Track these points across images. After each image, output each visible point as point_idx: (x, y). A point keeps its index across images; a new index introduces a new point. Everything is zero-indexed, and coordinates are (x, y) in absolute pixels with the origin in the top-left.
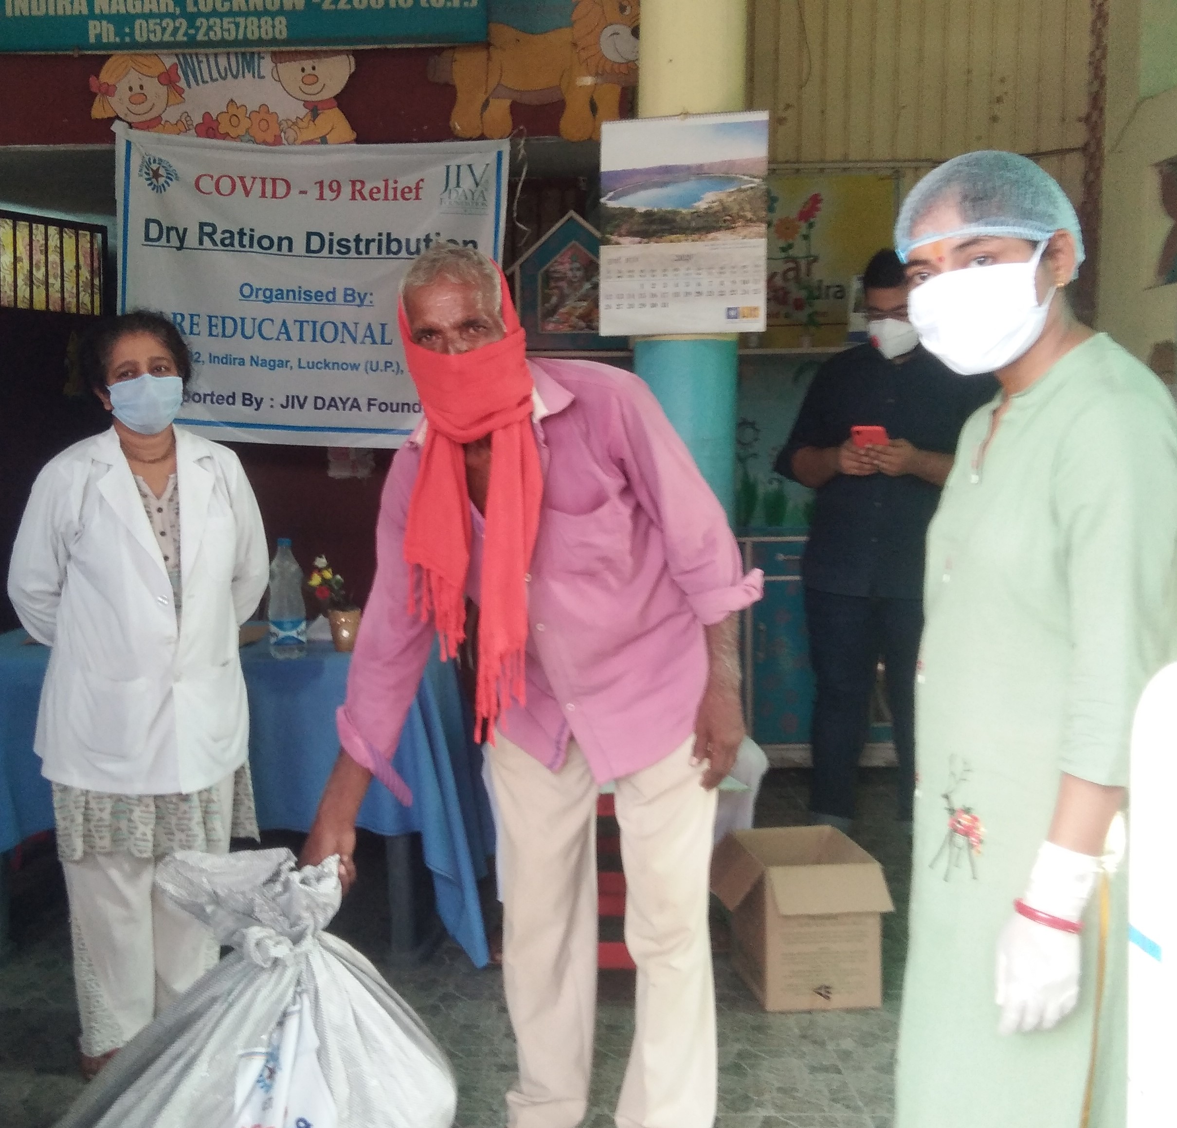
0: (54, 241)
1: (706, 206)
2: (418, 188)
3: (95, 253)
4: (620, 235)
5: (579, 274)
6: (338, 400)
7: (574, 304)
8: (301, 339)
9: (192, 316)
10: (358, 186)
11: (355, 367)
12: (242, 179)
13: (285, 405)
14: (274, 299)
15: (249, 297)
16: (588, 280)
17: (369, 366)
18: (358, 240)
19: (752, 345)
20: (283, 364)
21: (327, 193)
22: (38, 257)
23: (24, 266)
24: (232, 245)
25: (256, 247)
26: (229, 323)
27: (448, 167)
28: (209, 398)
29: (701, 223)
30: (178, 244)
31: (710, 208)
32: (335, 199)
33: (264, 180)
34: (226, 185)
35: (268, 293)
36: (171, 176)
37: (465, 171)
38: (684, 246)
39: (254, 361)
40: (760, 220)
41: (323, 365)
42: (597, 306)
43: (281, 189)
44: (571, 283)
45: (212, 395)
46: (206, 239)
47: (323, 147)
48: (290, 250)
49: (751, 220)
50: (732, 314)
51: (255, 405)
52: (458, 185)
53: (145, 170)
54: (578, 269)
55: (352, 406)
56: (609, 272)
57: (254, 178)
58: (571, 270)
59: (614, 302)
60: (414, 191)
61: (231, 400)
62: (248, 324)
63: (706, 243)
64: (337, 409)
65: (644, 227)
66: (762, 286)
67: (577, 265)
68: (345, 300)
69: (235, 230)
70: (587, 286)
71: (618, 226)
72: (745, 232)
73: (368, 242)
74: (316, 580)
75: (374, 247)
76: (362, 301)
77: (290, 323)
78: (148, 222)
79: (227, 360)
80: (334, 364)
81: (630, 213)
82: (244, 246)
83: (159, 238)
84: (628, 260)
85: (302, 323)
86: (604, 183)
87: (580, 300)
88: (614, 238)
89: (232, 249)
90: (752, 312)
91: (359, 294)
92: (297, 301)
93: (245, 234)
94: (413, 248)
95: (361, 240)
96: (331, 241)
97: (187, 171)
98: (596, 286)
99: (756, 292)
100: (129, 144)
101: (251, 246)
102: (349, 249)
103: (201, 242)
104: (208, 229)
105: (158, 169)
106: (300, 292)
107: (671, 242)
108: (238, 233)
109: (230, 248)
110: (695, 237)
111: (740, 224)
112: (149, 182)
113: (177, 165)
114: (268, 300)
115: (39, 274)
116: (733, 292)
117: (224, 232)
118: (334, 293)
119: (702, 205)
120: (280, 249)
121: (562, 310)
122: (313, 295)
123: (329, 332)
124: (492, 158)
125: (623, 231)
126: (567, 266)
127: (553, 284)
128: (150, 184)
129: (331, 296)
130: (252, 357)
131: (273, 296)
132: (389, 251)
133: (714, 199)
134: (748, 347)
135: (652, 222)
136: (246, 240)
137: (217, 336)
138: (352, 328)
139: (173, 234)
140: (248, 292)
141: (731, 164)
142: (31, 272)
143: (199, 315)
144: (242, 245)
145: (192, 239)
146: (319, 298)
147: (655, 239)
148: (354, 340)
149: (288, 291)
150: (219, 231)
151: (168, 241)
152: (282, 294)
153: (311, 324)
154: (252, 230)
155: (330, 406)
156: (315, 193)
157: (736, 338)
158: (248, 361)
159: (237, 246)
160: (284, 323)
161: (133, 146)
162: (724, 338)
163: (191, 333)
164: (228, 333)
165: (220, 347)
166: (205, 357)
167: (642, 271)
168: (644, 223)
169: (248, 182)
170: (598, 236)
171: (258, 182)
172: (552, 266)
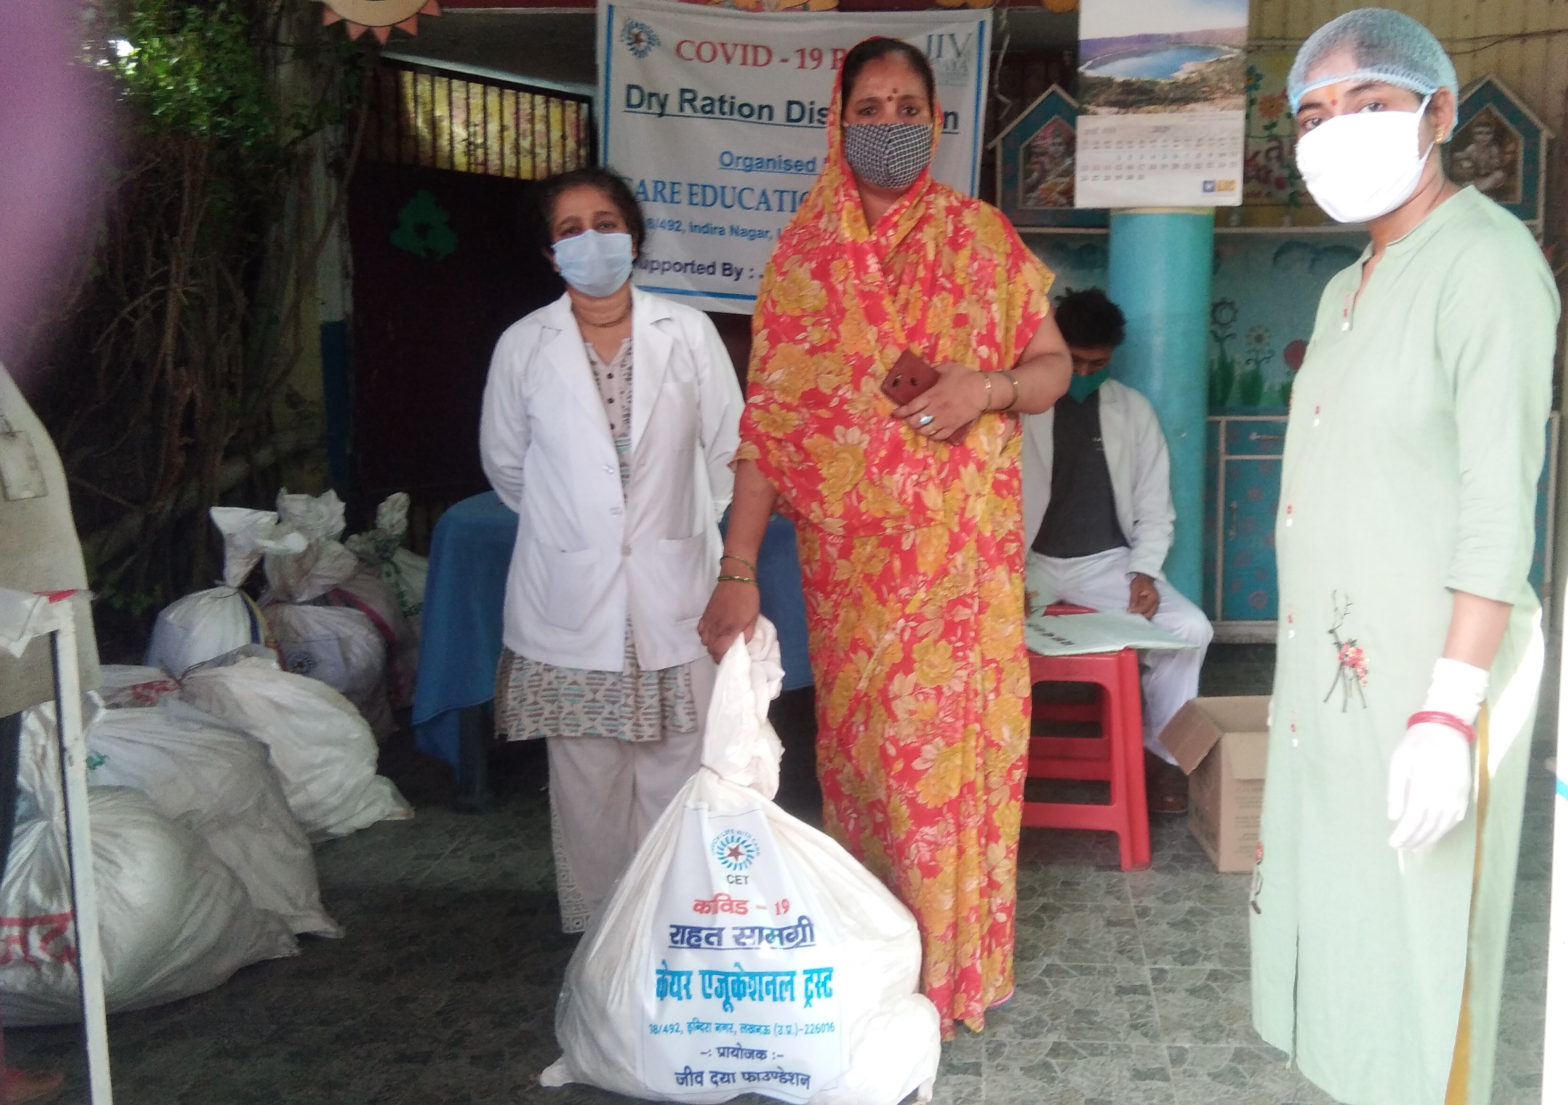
0: (540, 111)
1: (1184, 76)
3: (582, 123)
4: (1098, 105)
5: (1061, 149)
7: (1055, 180)
8: (781, 209)
9: (673, 184)
12: (723, 45)
14: (754, 168)
15: (729, 165)
16: (1069, 155)
20: (763, 234)
21: (808, 61)
22: (525, 126)
23: (510, 134)
24: (712, 111)
25: (736, 116)
26: (709, 192)
27: (928, 36)
28: (689, 268)
29: (1179, 94)
30: (658, 111)
31: (1188, 79)
32: (814, 66)
33: (745, 47)
34: (706, 51)
35: (748, 162)
36: (653, 40)
37: (946, 40)
38: (1161, 117)
39: (734, 230)
40: (1238, 92)
43: (762, 57)
44: (1052, 158)
45: (692, 264)
46: (687, 106)
47: (805, 14)
48: (771, 117)
49: (1228, 92)
50: (1209, 187)
51: (734, 276)
52: (938, 54)
53: (627, 35)
54: (1060, 144)
56: (1086, 143)
57: (736, 45)
58: (1053, 145)
59: (1090, 174)
61: (711, 270)
62: (728, 192)
63: (1184, 114)
65: (1122, 97)
66: (1239, 159)
67: (1059, 140)
69: (716, 97)
70: (1068, 161)
71: (1095, 96)
72: (1225, 103)
77: (769, 193)
78: (630, 87)
79: (707, 229)
81: (1108, 83)
82: (725, 114)
83: (641, 104)
84: (1105, 131)
85: (782, 192)
86: (1083, 51)
87: (1060, 176)
88: (1091, 108)
89: (713, 116)
90: (1228, 186)
92: (777, 170)
93: (726, 102)
96: (812, 110)
97: (669, 36)
99: (1233, 164)
100: (609, 9)
101: (732, 114)
103: (682, 109)
104: (688, 96)
105: (640, 33)
106: (780, 161)
107: (1149, 112)
108: (719, 100)
109: (709, 115)
110: (1174, 107)
111: (1218, 95)
112: (630, 47)
113: (660, 31)
114: (748, 169)
115: (525, 143)
116: (1210, 165)
117: (705, 99)
118: (813, 162)
119: (1180, 76)
120: (760, 117)
121: (1043, 186)
122: (793, 164)
124: (974, 28)
125: (1101, 101)
126: (1049, 141)
127: (1034, 159)
128: (632, 49)
129: (810, 166)
130: (732, 228)
131: (754, 164)
133: (1193, 69)
134: (1228, 226)
135: (1130, 92)
136: (726, 108)
137: (697, 204)
139: (654, 100)
140: (728, 161)
141: (1211, 34)
142: (517, 140)
143: (679, 184)
144: (722, 112)
145: (672, 105)
146: (799, 168)
147: (1133, 109)
149: (768, 160)
150: (700, 97)
151: (650, 108)
152: (762, 163)
153: (791, 193)
154: (733, 98)
156: (795, 61)
157: (1212, 213)
158: (727, 230)
159: (717, 114)
160: (764, 193)
161: (615, 14)
162: (1202, 212)
163: (672, 202)
164: (709, 202)
165: (700, 216)
166: (685, 226)
167: (1119, 142)
168: (1121, 93)
169: (730, 49)
170: (1075, 106)
171: (740, 49)
172: (1033, 140)
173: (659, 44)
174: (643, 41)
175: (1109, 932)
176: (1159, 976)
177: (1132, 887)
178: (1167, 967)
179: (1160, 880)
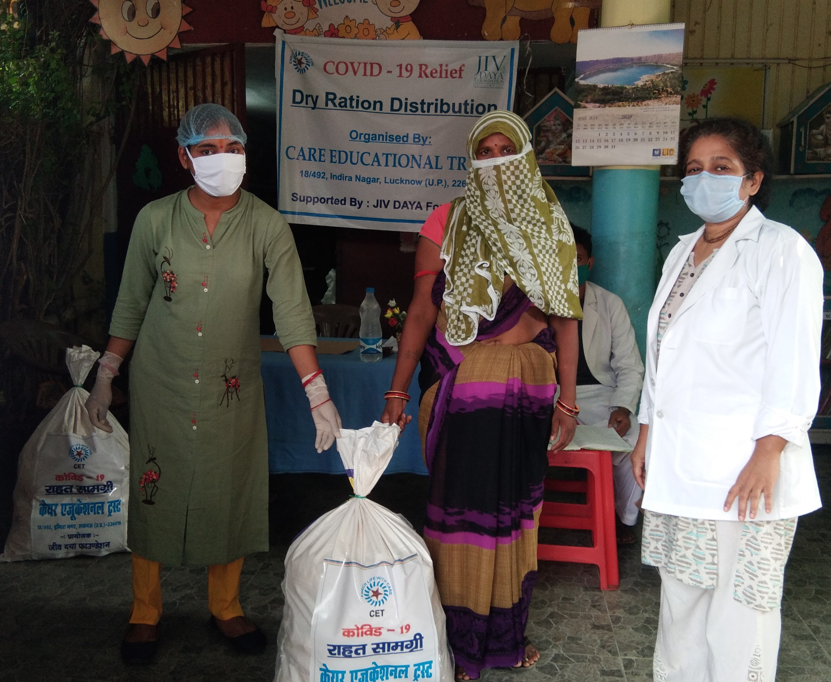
1: (642, 84)
2: (461, 70)
4: (587, 102)
5: (560, 128)
6: (408, 203)
8: (387, 165)
9: (320, 150)
10: (424, 68)
11: (419, 182)
12: (352, 64)
13: (376, 205)
14: (371, 140)
15: (355, 138)
16: (565, 131)
17: (427, 182)
18: (423, 103)
19: (668, 174)
20: (375, 180)
21: (405, 73)
24: (345, 106)
25: (360, 108)
26: (343, 155)
27: (480, 57)
28: (330, 201)
29: (638, 94)
30: (313, 106)
31: (646, 84)
32: (408, 77)
33: (365, 64)
34: (342, 68)
35: (367, 137)
36: (310, 63)
37: (490, 59)
38: (628, 109)
39: (358, 178)
40: (677, 93)
41: (399, 181)
42: (570, 148)
43: (376, 70)
44: (554, 133)
45: (332, 198)
46: (329, 102)
48: (381, 109)
49: (671, 93)
51: (358, 205)
52: (486, 69)
53: (293, 59)
54: (559, 125)
55: (417, 207)
56: (579, 125)
57: (360, 63)
58: (554, 125)
59: (581, 145)
60: (458, 72)
61: (343, 202)
62: (355, 155)
63: (641, 107)
64: (408, 208)
65: (602, 97)
66: (676, 135)
67: (558, 122)
68: (414, 141)
69: (348, 97)
70: (564, 135)
71: (586, 96)
72: (667, 100)
73: (429, 105)
74: (389, 314)
75: (432, 107)
76: (424, 141)
77: (380, 155)
78: (295, 91)
79: (341, 177)
80: (406, 180)
81: (594, 88)
82: (353, 107)
83: (301, 101)
84: (591, 118)
85: (387, 154)
86: (579, 68)
87: (559, 144)
88: (583, 104)
89: (346, 109)
90: (670, 152)
91: (423, 137)
92: (385, 141)
93: (354, 100)
94: (457, 109)
95: (425, 103)
96: (406, 103)
97: (319, 59)
98: (570, 136)
99: (672, 139)
100: (284, 43)
101: (357, 107)
102: (417, 109)
104: (331, 97)
105: (301, 58)
106: (386, 136)
107: (619, 106)
108: (349, 99)
109: (344, 108)
110: (635, 103)
111: (663, 95)
112: (296, 67)
113: (313, 56)
114: (367, 141)
116: (657, 139)
117: (340, 99)
118: (407, 137)
119: (640, 83)
120: (374, 108)
121: (548, 150)
122: (394, 138)
123: (404, 161)
124: (508, 51)
125: (589, 100)
126: (552, 123)
127: (542, 134)
128: (296, 69)
129: (405, 139)
130: (356, 176)
131: (370, 138)
132: (442, 111)
133: (647, 79)
134: (665, 176)
135: (607, 94)
136: (354, 104)
137: (336, 162)
138: (418, 158)
139: (310, 99)
140: (355, 136)
141: (660, 56)
143: (324, 150)
144: (352, 106)
145: (321, 102)
146: (398, 140)
147: (609, 104)
148: (419, 166)
149: (379, 135)
150: (338, 97)
151: (307, 103)
152: (376, 137)
153: (393, 156)
154: (358, 97)
155: (403, 206)
156: (397, 71)
157: (659, 169)
158: (354, 178)
159: (349, 108)
160: (376, 155)
161: (286, 46)
162: (651, 169)
163: (320, 160)
164: (342, 161)
165: (337, 169)
166: (328, 175)
167: (600, 125)
168: (602, 94)
169: (356, 65)
170: (572, 103)
171: (362, 65)
172: (542, 122)
173: (313, 64)
174: (304, 63)
176: (628, 664)
177: (609, 603)
178: (634, 658)
179: (626, 598)
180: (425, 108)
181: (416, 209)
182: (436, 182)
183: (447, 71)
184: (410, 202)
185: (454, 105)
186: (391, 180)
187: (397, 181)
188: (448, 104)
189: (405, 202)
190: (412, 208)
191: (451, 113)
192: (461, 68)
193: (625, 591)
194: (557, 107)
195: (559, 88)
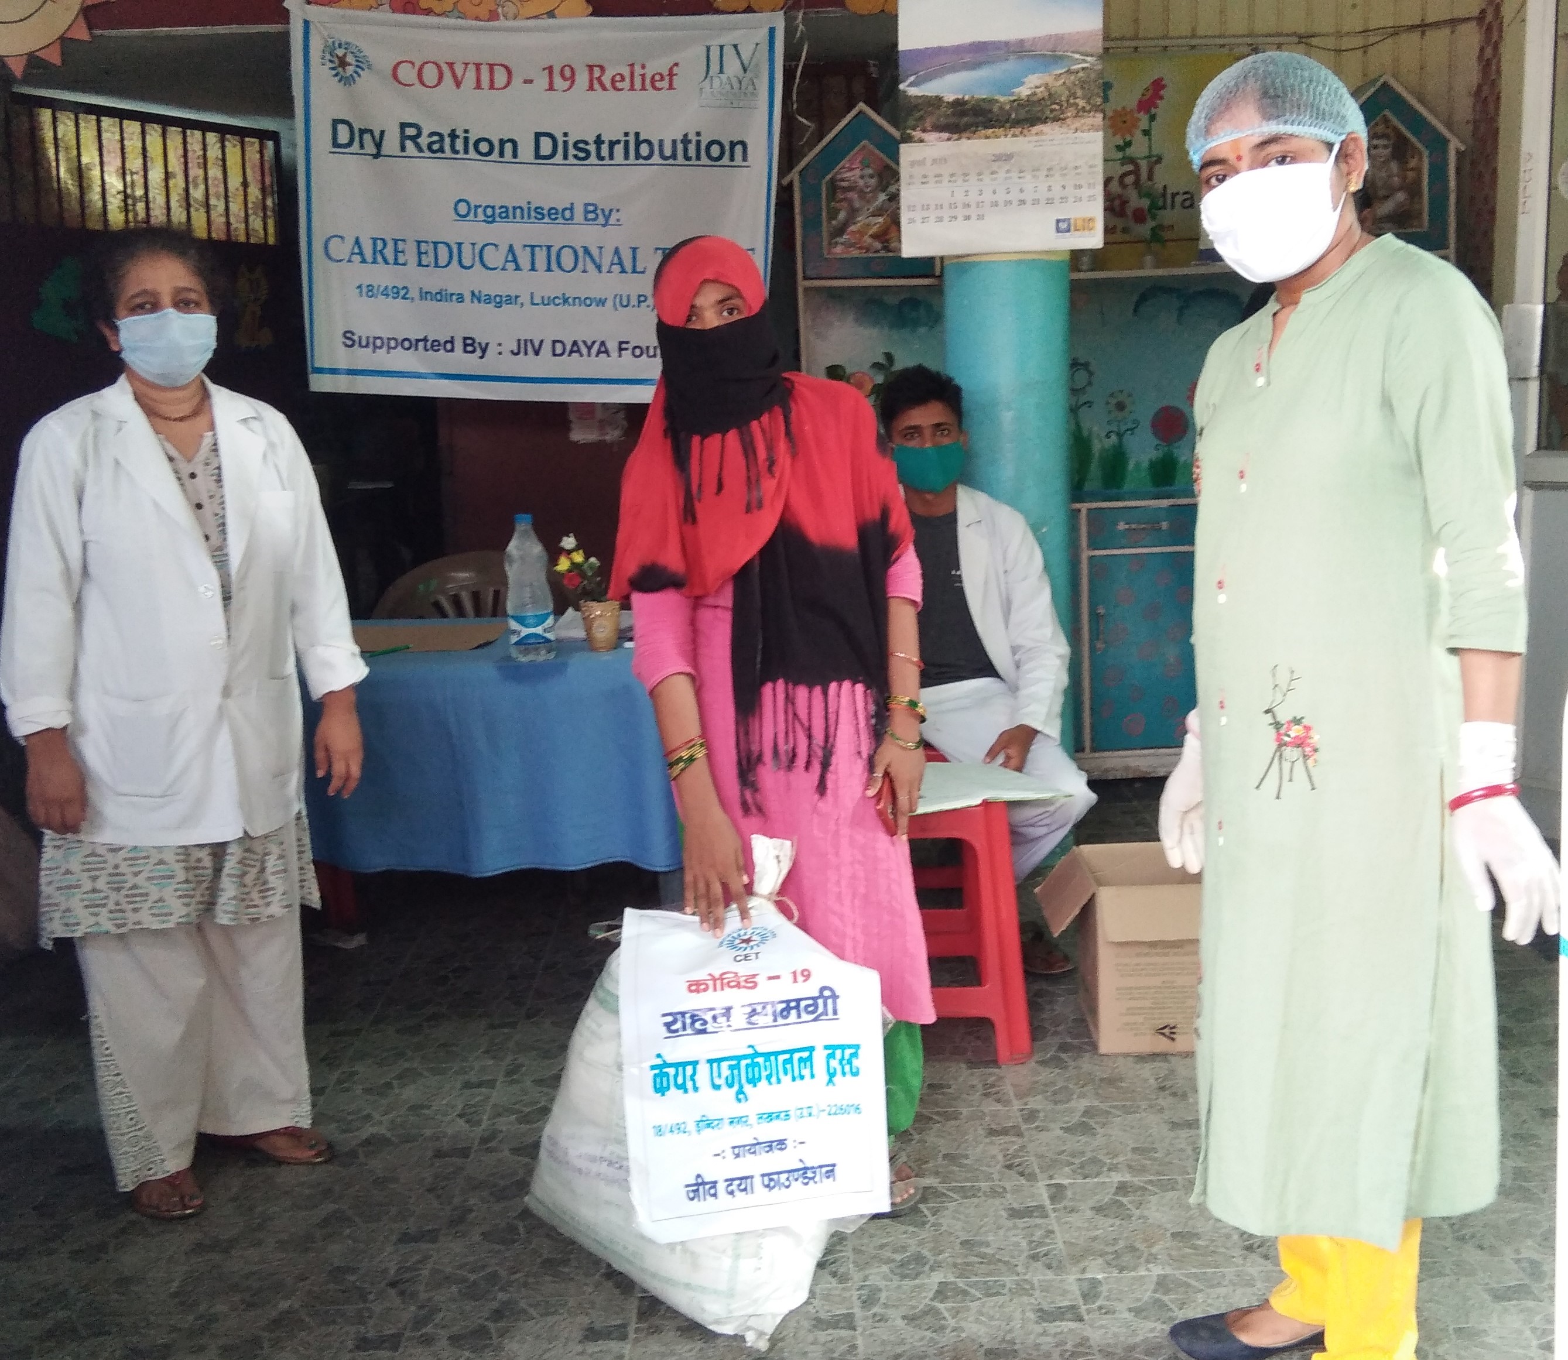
0: (213, 152)
1: (1029, 93)
2: (671, 75)
3: (267, 165)
4: (924, 131)
5: (872, 182)
6: (581, 344)
7: (867, 221)
8: (533, 269)
9: (396, 241)
10: (597, 73)
11: (602, 302)
12: (451, 65)
13: (516, 351)
14: (498, 219)
15: (465, 216)
17: (618, 300)
18: (599, 141)
19: (1084, 267)
20: (511, 300)
21: (558, 81)
22: (195, 172)
23: (178, 183)
24: (441, 150)
25: (472, 154)
26: (443, 251)
27: (708, 49)
28: (421, 344)
29: (1022, 114)
30: (374, 151)
31: (1034, 94)
32: (569, 89)
33: (478, 66)
34: (430, 74)
35: (489, 211)
36: (362, 64)
37: (729, 51)
38: (1004, 143)
39: (476, 297)
40: (1097, 109)
41: (561, 301)
42: (896, 222)
43: (501, 77)
44: (862, 194)
45: (425, 340)
46: (409, 144)
47: (550, 21)
48: (515, 156)
49: (1083, 109)
50: (1063, 227)
51: (479, 353)
52: (721, 72)
53: (328, 57)
54: (871, 176)
55: (599, 352)
56: (911, 177)
57: (466, 64)
58: (862, 177)
59: (918, 215)
60: (667, 78)
61: (449, 346)
62: (467, 250)
63: (1030, 138)
64: (581, 356)
65: (953, 120)
66: (1099, 191)
67: (870, 171)
68: (586, 219)
69: (446, 132)
70: (882, 197)
71: (922, 119)
72: (1078, 123)
73: (612, 144)
74: (563, 565)
75: (619, 149)
76: (607, 220)
77: (518, 249)
78: (336, 122)
79: (441, 296)
80: (575, 298)
81: (936, 102)
82: (457, 152)
83: (350, 144)
84: (934, 161)
85: (533, 247)
86: (903, 64)
87: (874, 215)
88: (917, 134)
89: (443, 155)
90: (1087, 224)
91: (603, 210)
92: (525, 220)
93: (458, 137)
94: (668, 152)
95: (603, 142)
96: (565, 143)
97: (382, 58)
98: (894, 198)
99: (1091, 198)
100: (306, 23)
101: (466, 152)
102: (588, 153)
103: (403, 148)
104: (411, 132)
105: (345, 55)
106: (529, 208)
107: (987, 137)
108: (449, 135)
109: (439, 155)
110: (1017, 131)
111: (1069, 114)
112: (334, 72)
113: (370, 51)
114: (490, 220)
115: (197, 194)
116: (1064, 199)
117: (432, 134)
118: (571, 209)
119: (1024, 92)
120: (502, 154)
121: (853, 228)
122: (545, 212)
123: (567, 259)
124: (763, 34)
125: (928, 125)
126: (857, 172)
127: (840, 196)
128: (336, 75)
129: (567, 214)
130: (473, 293)
131: (496, 214)
132: (638, 156)
133: (1038, 82)
134: (1079, 271)
135: (963, 114)
136: (459, 145)
137: (427, 266)
138: (595, 252)
139: (367, 137)
140: (464, 209)
141: (1059, 38)
142: (187, 191)
143: (404, 240)
144: (455, 151)
145: (391, 144)
146: (553, 216)
147: (967, 134)
148: (599, 268)
149: (515, 208)
150: (425, 132)
151: (362, 146)
152: (507, 212)
153: (544, 248)
154: (466, 131)
155: (571, 352)
156: (543, 81)
157: (1067, 257)
158: (468, 297)
159: (448, 153)
160: (511, 249)
161: (312, 27)
162: (1053, 258)
163: (396, 263)
164: (442, 263)
165: (434, 280)
166: (414, 293)
167: (952, 175)
168: (953, 114)
169: (459, 70)
170: (897, 134)
171: (472, 68)
172: (837, 173)
173: (369, 67)
174: (350, 65)
175: (992, 1143)
176: (1057, 1193)
177: (1014, 1086)
178: (1066, 1182)
179: (1046, 1074)
180: (605, 150)
181: (597, 356)
182: (634, 301)
183: (643, 76)
184: (584, 342)
185: (661, 142)
186: (543, 298)
187: (557, 301)
188: (648, 142)
189: (575, 343)
190: (589, 355)
191: (656, 158)
192: (671, 69)
193: (1042, 1063)
194: (864, 142)
195: (868, 103)
